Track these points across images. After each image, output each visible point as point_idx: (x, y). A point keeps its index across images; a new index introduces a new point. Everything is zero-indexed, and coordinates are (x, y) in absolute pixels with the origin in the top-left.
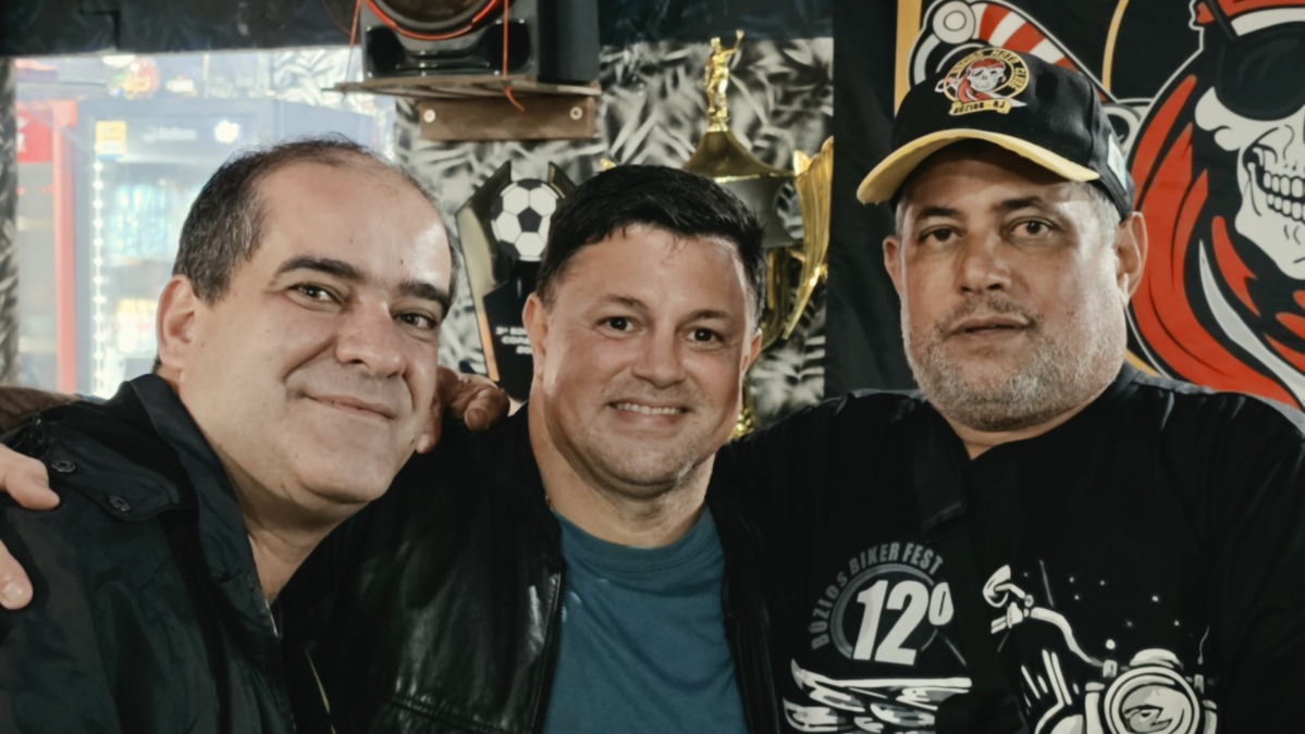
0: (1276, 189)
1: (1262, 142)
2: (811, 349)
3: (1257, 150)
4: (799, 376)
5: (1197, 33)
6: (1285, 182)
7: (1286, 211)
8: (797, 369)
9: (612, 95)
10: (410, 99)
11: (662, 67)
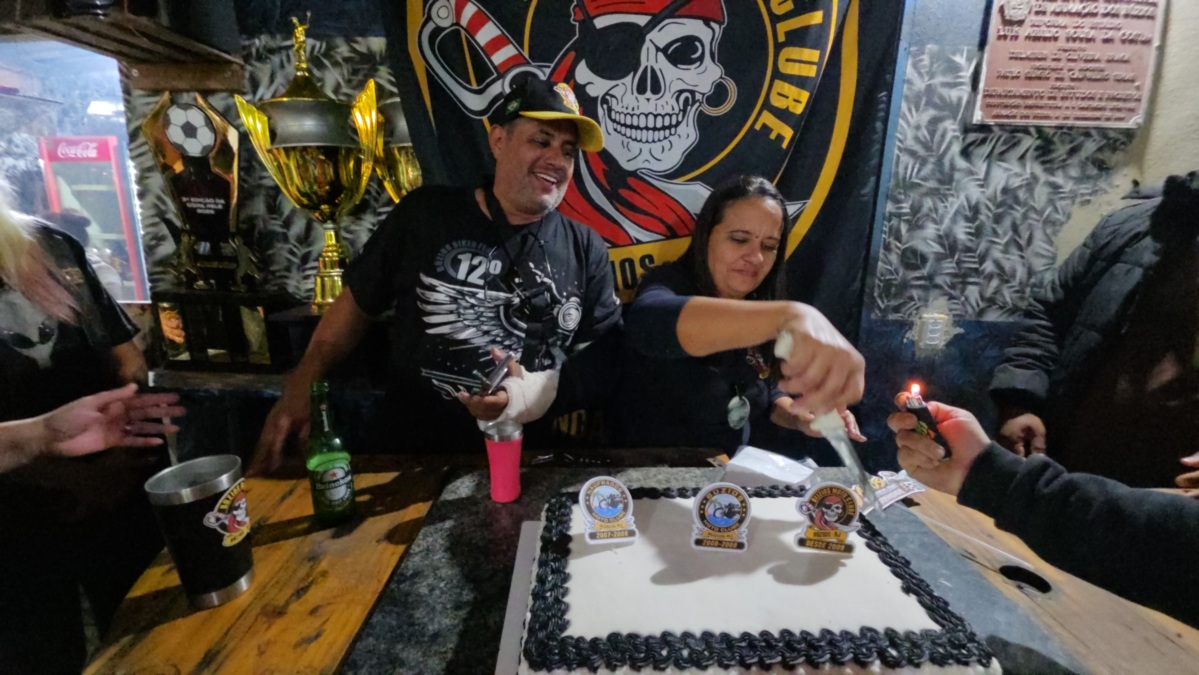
0: (618, 120)
1: (611, 92)
3: (608, 97)
5: (575, 26)
6: (622, 116)
7: (623, 132)
9: (251, 65)
10: (125, 63)
11: (281, 49)
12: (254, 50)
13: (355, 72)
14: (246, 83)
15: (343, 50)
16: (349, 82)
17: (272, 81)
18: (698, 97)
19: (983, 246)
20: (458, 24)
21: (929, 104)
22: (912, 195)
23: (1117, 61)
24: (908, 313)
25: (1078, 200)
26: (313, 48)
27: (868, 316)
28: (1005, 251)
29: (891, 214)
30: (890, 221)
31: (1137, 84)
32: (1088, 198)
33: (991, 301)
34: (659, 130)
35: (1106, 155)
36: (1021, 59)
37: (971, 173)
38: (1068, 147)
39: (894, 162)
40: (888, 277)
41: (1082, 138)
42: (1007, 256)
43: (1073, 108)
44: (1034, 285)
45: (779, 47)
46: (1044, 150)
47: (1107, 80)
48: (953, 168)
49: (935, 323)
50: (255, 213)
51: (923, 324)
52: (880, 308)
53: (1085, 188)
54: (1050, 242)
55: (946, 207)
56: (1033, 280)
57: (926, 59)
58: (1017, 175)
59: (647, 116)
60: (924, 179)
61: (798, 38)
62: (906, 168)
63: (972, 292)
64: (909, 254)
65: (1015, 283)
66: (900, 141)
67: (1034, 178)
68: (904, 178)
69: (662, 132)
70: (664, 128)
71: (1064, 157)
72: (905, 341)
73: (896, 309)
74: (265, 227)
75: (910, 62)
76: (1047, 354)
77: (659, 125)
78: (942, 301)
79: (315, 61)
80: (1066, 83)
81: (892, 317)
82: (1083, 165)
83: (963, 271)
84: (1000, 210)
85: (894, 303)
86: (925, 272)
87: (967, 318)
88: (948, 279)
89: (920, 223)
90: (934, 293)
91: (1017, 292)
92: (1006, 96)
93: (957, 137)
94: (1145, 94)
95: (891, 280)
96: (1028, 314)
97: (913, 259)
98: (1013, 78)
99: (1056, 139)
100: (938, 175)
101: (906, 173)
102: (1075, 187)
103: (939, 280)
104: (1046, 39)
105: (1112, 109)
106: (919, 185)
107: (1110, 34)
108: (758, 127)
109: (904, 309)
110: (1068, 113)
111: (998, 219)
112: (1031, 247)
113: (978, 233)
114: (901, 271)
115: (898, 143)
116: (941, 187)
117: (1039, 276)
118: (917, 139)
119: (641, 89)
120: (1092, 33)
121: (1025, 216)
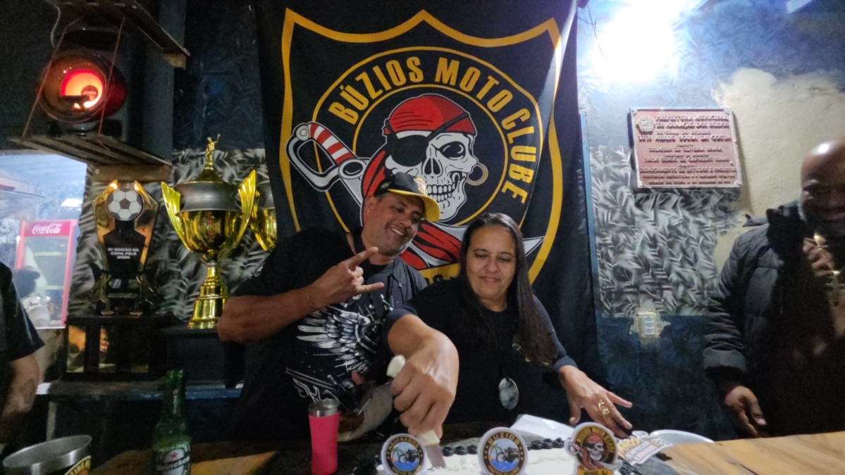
2: (251, 256)
4: (245, 267)
5: (385, 138)
8: (245, 264)
9: (177, 166)
10: (92, 166)
11: (197, 157)
12: (180, 158)
13: (245, 168)
14: (172, 177)
15: (239, 156)
16: (239, 174)
17: (189, 174)
18: (464, 175)
19: (666, 264)
20: (312, 138)
21: (609, 177)
22: (611, 232)
23: (714, 151)
24: (628, 312)
25: (718, 232)
26: (219, 155)
27: (600, 315)
28: (682, 266)
29: (600, 244)
30: (600, 249)
31: (730, 162)
32: (724, 230)
33: (683, 301)
34: (440, 194)
35: (727, 204)
36: (657, 152)
37: (645, 217)
38: (701, 200)
39: (595, 212)
40: (608, 287)
41: (707, 195)
42: (684, 269)
43: (697, 177)
44: (708, 289)
45: (510, 146)
46: (687, 201)
47: (712, 161)
48: (632, 214)
49: (648, 318)
50: (160, 258)
51: (640, 319)
52: (607, 309)
53: (720, 224)
54: (710, 260)
55: (635, 239)
56: (706, 285)
57: (600, 154)
58: (674, 217)
59: (432, 186)
60: (616, 222)
61: (521, 141)
62: (603, 215)
63: (668, 295)
64: (619, 271)
65: (695, 287)
66: (596, 199)
67: (686, 220)
68: (603, 221)
69: (442, 196)
70: (443, 193)
71: (700, 206)
72: (630, 333)
73: (619, 310)
74: (165, 267)
75: (591, 154)
76: (734, 337)
77: (440, 191)
78: (649, 303)
79: (220, 163)
80: (688, 164)
81: (617, 315)
82: (714, 210)
83: (657, 281)
84: (670, 240)
85: (616, 305)
86: (632, 281)
87: (670, 314)
88: (649, 287)
89: (621, 249)
90: (642, 298)
91: (698, 294)
92: (653, 172)
93: (631, 196)
94: (738, 167)
95: (609, 289)
96: (711, 309)
97: (622, 274)
98: (655, 162)
99: (692, 195)
100: (624, 219)
101: (604, 218)
102: (714, 224)
103: (643, 288)
104: (668, 141)
105: (720, 177)
106: (613, 226)
107: (705, 137)
108: (504, 190)
109: (624, 309)
110: (695, 180)
111: (671, 245)
112: (698, 263)
113: (660, 254)
114: (616, 282)
115: (594, 201)
116: (629, 226)
117: (709, 282)
118: (605, 198)
119: (428, 171)
120: (694, 137)
121: (687, 243)
